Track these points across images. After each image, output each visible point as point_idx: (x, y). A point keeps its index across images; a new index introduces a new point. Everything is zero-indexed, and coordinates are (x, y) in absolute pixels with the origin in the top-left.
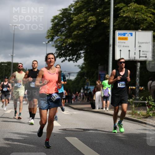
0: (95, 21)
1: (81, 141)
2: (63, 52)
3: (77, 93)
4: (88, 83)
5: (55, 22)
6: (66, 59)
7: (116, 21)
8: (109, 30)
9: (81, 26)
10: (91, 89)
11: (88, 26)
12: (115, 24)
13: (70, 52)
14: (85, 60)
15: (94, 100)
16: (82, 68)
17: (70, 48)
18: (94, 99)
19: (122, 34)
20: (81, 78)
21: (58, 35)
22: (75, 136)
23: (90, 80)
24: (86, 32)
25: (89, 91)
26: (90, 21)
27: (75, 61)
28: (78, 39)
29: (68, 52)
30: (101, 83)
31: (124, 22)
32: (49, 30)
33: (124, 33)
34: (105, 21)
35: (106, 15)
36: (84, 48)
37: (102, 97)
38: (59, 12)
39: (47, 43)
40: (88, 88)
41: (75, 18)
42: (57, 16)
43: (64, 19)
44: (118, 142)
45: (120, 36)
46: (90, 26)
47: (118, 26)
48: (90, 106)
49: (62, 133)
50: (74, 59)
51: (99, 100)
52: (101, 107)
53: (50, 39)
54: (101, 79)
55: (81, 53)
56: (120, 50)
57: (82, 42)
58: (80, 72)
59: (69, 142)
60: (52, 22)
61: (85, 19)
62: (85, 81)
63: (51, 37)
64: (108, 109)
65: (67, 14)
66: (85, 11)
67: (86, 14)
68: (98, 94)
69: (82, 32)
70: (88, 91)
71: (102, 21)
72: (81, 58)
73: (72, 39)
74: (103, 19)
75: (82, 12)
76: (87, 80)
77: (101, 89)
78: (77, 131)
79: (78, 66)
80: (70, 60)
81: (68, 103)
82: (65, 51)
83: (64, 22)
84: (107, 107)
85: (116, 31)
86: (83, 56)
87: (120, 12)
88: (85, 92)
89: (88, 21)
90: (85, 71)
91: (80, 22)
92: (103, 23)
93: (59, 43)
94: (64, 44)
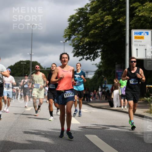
0: (111, 20)
1: (101, 139)
2: (81, 51)
3: (95, 91)
4: (106, 81)
5: (71, 21)
6: (83, 58)
7: (132, 20)
8: (125, 29)
9: (97, 26)
10: (109, 88)
11: (104, 25)
12: (131, 23)
13: (87, 51)
14: (102, 59)
15: (113, 99)
16: (99, 67)
17: (87, 47)
18: (112, 97)
19: (138, 33)
20: (99, 77)
21: (76, 34)
22: (94, 134)
23: (108, 78)
24: (103, 31)
25: (107, 90)
26: (106, 20)
27: (92, 60)
28: (95, 38)
29: (85, 51)
30: (119, 81)
31: (139, 21)
32: (66, 29)
33: (140, 32)
34: (121, 21)
35: (121, 14)
36: (101, 47)
37: (120, 96)
38: (76, 12)
39: (64, 42)
40: (106, 86)
41: (91, 17)
42: (73, 16)
43: (81, 18)
44: (137, 140)
45: (136, 35)
46: (107, 25)
47: (134, 25)
48: (108, 104)
49: (82, 131)
50: (91, 58)
51: (117, 98)
52: (119, 105)
53: (67, 38)
54: (119, 78)
55: (98, 52)
56: (137, 49)
57: (98, 41)
58: (97, 70)
59: (89, 139)
60: (69, 21)
61: (101, 18)
62: (103, 79)
63: (68, 36)
64: (126, 107)
65: (83, 13)
66: (101, 11)
67: (102, 13)
68: (116, 92)
69: (99, 32)
70: (105, 89)
71: (118, 20)
72: (98, 57)
73: (89, 38)
74: (119, 18)
75: (98, 11)
76: (104, 79)
77: (118, 88)
78: (96, 129)
79: (96, 64)
80: (87, 59)
81: (86, 101)
82: (82, 49)
83: (81, 21)
84: (125, 105)
85: (132, 30)
86: (100, 55)
87: (135, 11)
88: (103, 90)
89: (104, 20)
90: (102, 69)
91: (97, 21)
92: (119, 22)
93: (76, 42)
94: (81, 43)
